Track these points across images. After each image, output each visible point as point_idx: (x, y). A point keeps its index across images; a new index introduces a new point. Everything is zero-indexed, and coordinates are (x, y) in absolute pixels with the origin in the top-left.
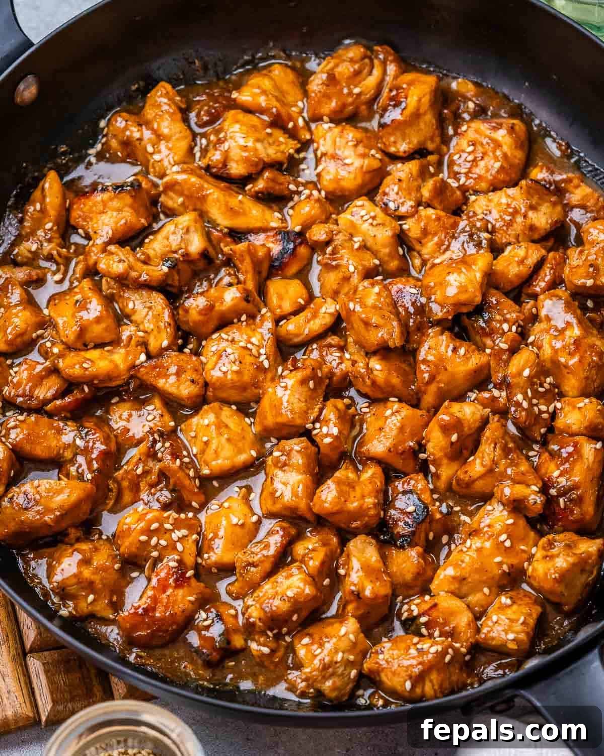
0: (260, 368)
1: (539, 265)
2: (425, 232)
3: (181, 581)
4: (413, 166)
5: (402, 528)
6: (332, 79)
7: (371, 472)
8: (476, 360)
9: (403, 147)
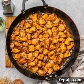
0: (37, 43)
1: (63, 40)
2: (54, 34)
3: (25, 60)
4: (55, 28)
5: (44, 61)
6: (51, 17)
7: (43, 55)
8: (55, 48)
9: (55, 26)
